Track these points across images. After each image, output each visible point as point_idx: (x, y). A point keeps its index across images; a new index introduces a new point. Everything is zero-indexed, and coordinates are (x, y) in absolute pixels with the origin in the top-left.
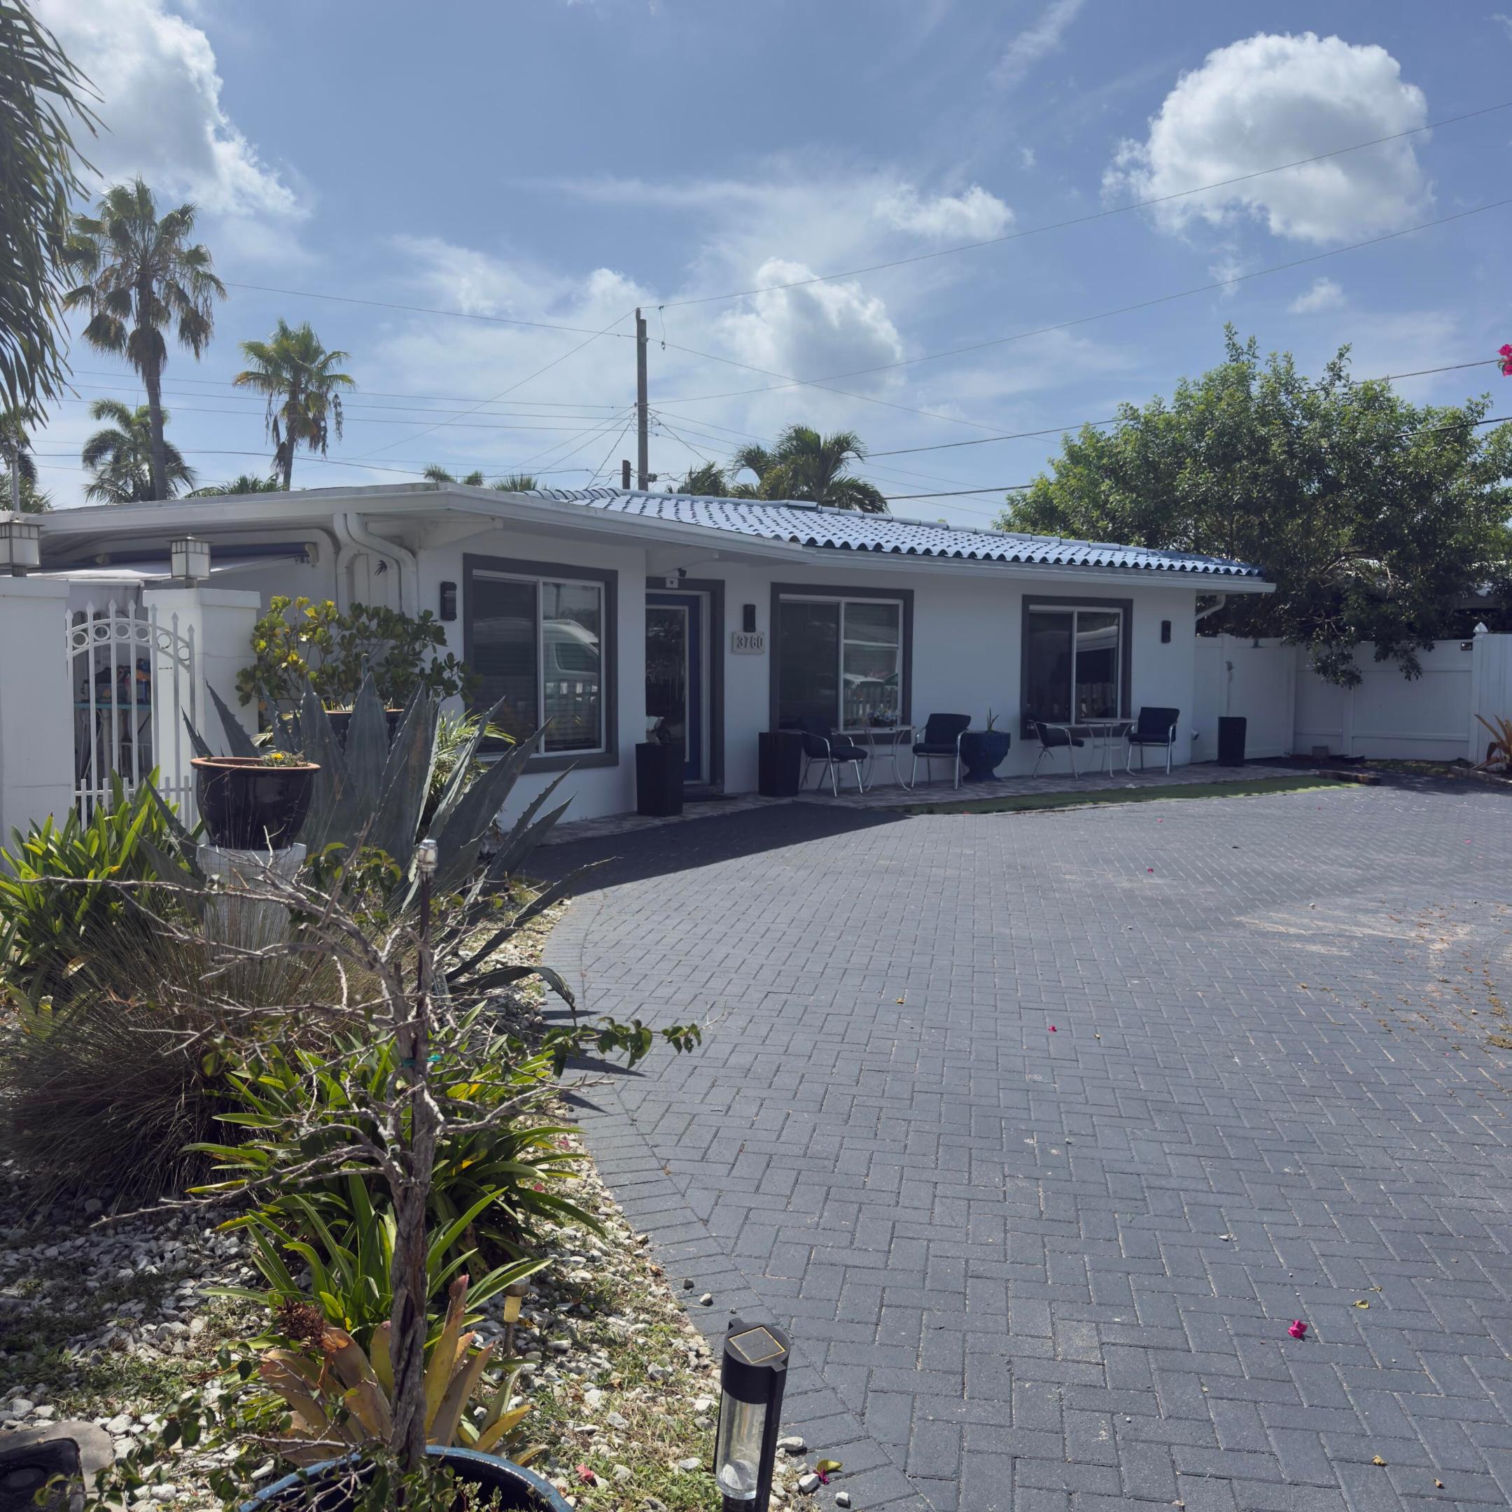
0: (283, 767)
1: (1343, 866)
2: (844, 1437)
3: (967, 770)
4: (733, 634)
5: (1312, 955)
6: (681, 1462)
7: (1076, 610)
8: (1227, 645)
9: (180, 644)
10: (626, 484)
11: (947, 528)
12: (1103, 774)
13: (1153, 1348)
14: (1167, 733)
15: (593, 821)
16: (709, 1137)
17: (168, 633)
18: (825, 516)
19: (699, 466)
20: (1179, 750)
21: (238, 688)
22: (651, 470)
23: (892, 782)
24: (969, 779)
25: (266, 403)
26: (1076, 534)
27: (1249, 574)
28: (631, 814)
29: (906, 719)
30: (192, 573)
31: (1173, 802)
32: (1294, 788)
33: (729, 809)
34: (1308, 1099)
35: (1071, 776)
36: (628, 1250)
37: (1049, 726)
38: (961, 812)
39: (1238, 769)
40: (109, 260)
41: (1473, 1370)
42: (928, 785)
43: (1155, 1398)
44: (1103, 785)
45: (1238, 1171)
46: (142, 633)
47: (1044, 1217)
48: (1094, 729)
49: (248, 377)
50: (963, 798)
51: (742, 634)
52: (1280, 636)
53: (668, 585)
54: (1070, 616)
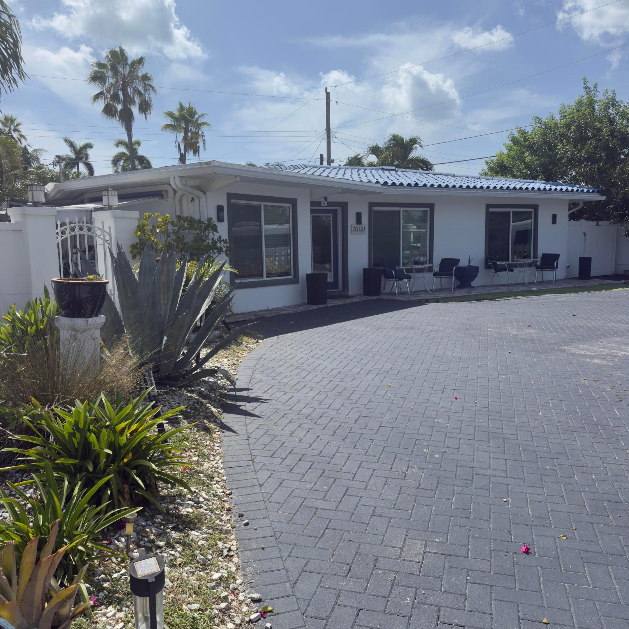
0: (92, 281)
1: (623, 323)
2: (282, 595)
3: (459, 283)
4: (351, 226)
5: (594, 364)
6: (189, 606)
7: (512, 210)
8: (584, 224)
9: (106, 234)
10: (322, 163)
11: (454, 176)
12: (523, 284)
13: (450, 555)
14: (554, 264)
15: (288, 307)
16: (279, 446)
17: (100, 229)
18: (399, 173)
19: (353, 155)
20: (560, 272)
21: (131, 252)
22: (332, 158)
23: (423, 289)
24: (459, 287)
25: (175, 137)
26: (514, 176)
27: (593, 192)
28: (304, 304)
29: (431, 261)
30: (110, 204)
31: (552, 296)
32: (612, 289)
33: (348, 301)
34: (570, 432)
35: (507, 285)
36: (220, 498)
37: (498, 263)
38: (451, 302)
39: (587, 281)
40: (110, 80)
41: (611, 574)
42: (441, 290)
43: (442, 581)
44: (521, 288)
45: (523, 467)
46: (89, 230)
47: (421, 487)
48: (519, 264)
49: (168, 126)
50: (454, 295)
51: (356, 225)
52: (610, 220)
53: (323, 205)
54: (509, 213)
